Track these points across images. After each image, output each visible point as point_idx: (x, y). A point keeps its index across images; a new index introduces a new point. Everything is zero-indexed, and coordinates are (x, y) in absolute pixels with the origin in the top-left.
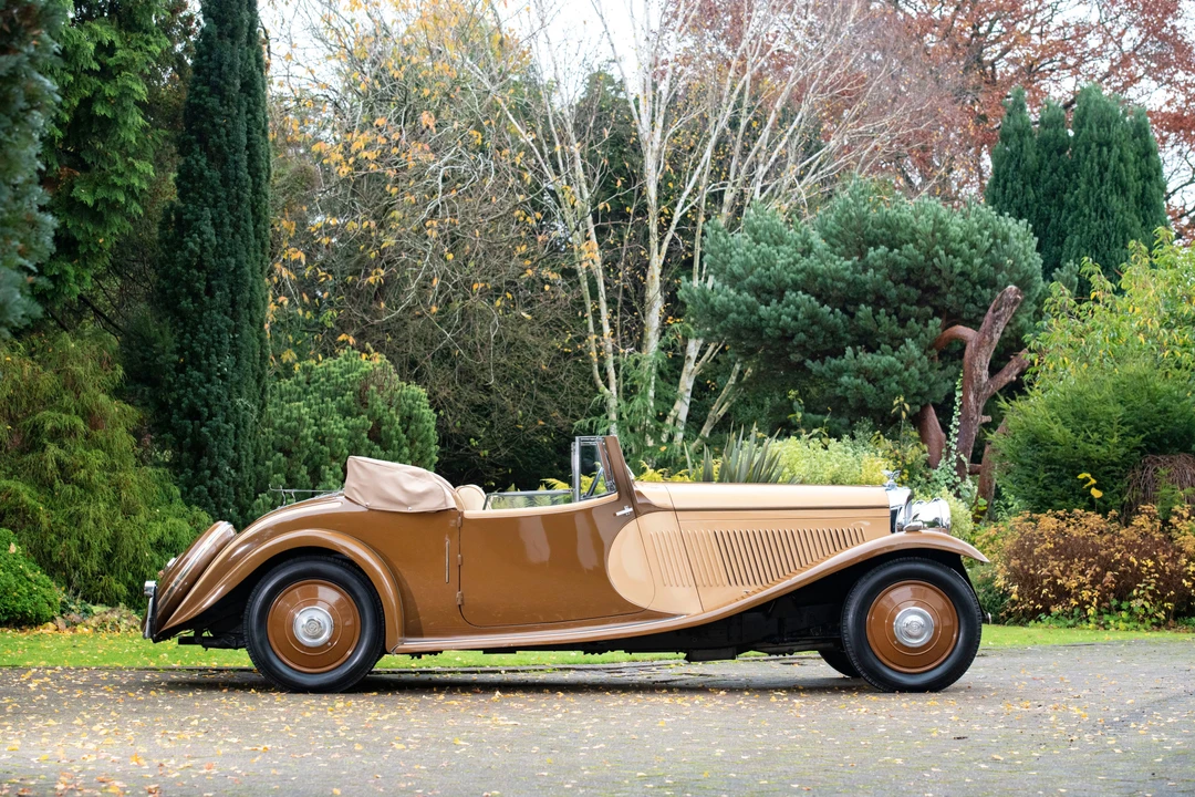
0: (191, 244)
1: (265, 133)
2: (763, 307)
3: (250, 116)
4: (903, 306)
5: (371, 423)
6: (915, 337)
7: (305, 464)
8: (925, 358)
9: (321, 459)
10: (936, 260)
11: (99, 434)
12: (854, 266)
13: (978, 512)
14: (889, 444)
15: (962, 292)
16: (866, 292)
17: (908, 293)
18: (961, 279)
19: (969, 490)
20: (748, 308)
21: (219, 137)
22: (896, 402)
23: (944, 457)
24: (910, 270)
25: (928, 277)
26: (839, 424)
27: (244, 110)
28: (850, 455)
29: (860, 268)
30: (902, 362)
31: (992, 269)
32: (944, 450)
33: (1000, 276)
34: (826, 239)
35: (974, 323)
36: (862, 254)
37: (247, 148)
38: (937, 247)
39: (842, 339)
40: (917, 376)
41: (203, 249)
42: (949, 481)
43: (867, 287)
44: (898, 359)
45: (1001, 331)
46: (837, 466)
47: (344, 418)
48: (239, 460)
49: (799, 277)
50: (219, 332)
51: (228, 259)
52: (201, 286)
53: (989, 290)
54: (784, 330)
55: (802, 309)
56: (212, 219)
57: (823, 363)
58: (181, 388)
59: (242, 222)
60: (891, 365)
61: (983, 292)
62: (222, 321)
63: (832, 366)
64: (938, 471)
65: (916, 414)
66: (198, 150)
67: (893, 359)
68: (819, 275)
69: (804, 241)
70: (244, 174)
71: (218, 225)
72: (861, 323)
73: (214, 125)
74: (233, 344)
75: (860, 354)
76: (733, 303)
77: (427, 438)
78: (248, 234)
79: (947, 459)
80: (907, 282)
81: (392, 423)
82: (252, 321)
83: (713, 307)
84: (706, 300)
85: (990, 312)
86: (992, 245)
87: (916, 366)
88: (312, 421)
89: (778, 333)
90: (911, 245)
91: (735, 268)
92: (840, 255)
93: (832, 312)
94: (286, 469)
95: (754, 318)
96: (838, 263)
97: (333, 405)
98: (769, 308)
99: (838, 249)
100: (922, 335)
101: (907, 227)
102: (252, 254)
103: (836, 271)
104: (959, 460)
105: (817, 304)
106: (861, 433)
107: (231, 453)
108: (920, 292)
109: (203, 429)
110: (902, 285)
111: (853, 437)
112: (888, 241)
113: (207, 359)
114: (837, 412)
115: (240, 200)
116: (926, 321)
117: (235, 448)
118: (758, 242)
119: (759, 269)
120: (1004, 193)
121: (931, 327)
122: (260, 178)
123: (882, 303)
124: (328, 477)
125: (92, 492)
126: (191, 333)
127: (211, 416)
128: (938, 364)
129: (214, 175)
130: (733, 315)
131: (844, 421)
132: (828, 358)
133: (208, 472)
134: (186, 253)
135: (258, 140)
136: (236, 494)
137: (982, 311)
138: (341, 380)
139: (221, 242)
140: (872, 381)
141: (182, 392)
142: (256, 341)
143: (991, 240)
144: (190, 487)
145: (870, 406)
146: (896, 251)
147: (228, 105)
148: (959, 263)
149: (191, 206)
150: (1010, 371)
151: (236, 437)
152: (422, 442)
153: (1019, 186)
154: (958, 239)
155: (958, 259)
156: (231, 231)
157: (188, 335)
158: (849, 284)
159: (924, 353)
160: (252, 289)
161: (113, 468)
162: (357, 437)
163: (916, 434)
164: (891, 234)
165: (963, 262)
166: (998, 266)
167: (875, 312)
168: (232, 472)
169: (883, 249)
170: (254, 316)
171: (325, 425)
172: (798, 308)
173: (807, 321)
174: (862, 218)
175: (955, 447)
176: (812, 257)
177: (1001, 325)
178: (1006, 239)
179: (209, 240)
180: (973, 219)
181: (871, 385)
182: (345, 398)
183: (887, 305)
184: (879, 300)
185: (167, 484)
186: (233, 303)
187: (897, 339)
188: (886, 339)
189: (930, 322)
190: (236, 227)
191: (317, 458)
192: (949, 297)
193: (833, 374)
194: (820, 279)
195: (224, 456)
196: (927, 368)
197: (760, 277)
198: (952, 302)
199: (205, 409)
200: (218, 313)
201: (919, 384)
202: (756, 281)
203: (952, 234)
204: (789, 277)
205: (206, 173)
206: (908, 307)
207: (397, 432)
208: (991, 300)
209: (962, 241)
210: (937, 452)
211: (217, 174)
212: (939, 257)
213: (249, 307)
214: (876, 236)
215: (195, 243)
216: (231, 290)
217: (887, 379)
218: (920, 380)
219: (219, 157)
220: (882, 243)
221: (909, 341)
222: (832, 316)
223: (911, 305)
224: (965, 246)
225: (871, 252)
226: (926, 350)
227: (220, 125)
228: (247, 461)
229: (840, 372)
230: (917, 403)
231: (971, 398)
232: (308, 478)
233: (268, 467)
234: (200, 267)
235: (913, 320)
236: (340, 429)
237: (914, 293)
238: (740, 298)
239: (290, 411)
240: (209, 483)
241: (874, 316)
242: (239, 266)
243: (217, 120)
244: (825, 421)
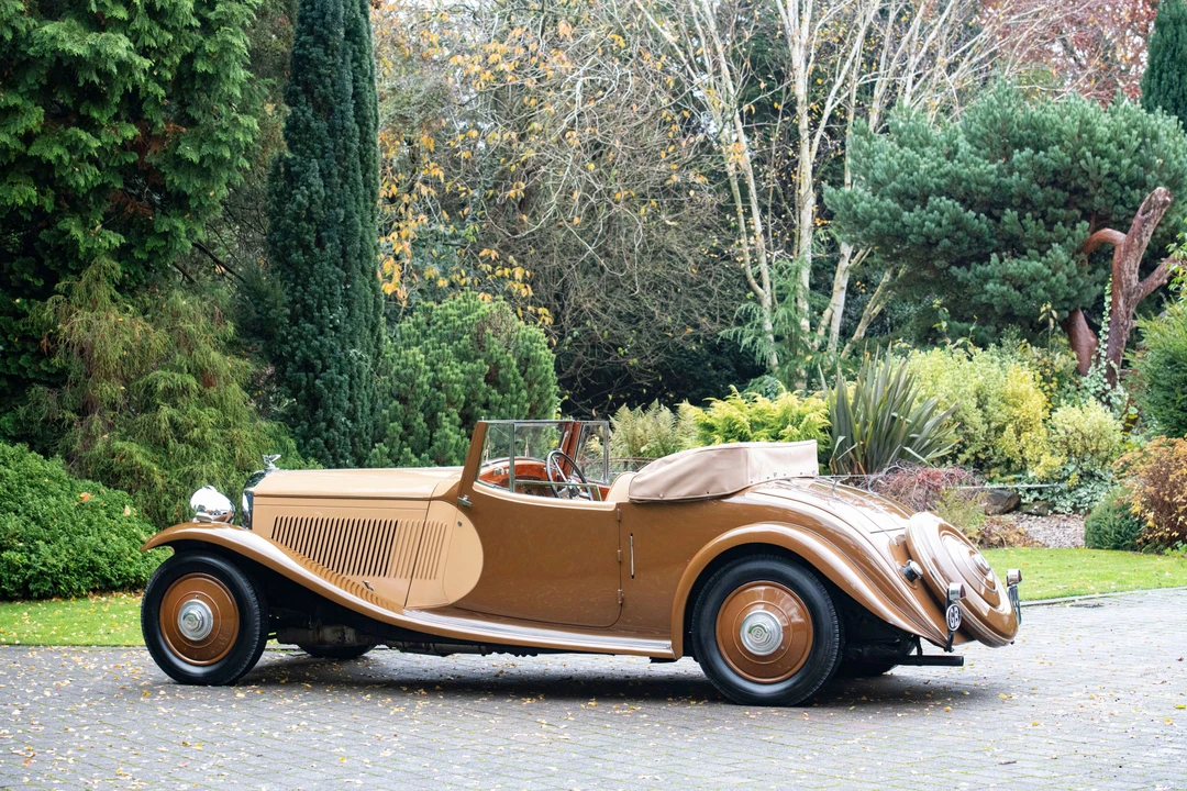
0: (299, 197)
1: (371, 80)
2: (907, 213)
3: (355, 64)
4: (1050, 209)
5: (488, 367)
6: (1061, 241)
7: (422, 411)
8: (1073, 263)
9: (438, 405)
10: (1082, 162)
11: (212, 392)
12: (999, 169)
13: (1128, 420)
14: (1035, 351)
15: (1110, 194)
16: (1012, 196)
17: (1055, 196)
18: (1108, 180)
19: (1119, 396)
20: (891, 215)
21: (325, 87)
22: (1043, 309)
23: (1093, 364)
24: (1056, 172)
25: (1075, 179)
26: (986, 332)
27: (349, 58)
28: (996, 364)
29: (1005, 171)
30: (1050, 268)
31: (1141, 169)
32: (1094, 357)
33: (1149, 177)
34: (971, 142)
35: (1123, 226)
36: (1008, 157)
37: (354, 97)
38: (1084, 149)
39: (987, 244)
40: (1065, 281)
41: (312, 201)
42: (1099, 389)
43: (1013, 190)
44: (1045, 264)
45: (1150, 233)
46: (981, 378)
47: (461, 363)
48: (355, 410)
49: (943, 182)
50: (330, 284)
51: (338, 210)
52: (311, 238)
53: (1138, 191)
54: (928, 237)
55: (946, 215)
56: (320, 170)
57: (969, 270)
58: (295, 340)
59: (350, 172)
60: (1038, 271)
61: (1132, 193)
62: (334, 272)
63: (977, 273)
64: (1087, 378)
65: (1065, 320)
66: (304, 101)
67: (1040, 264)
68: (963, 180)
69: (949, 143)
70: (351, 123)
71: (325, 175)
72: (1007, 227)
73: (319, 76)
74: (345, 294)
75: (1006, 260)
76: (876, 210)
77: (546, 379)
78: (357, 184)
79: (1097, 366)
80: (1054, 184)
81: (509, 366)
82: (363, 270)
83: (855, 214)
84: (849, 207)
85: (1139, 215)
86: (1141, 144)
87: (1063, 271)
88: (428, 368)
89: (922, 239)
90: (1057, 148)
91: (877, 174)
92: (986, 158)
93: (977, 217)
94: (402, 417)
95: (898, 224)
96: (982, 167)
97: (449, 351)
98: (912, 214)
99: (982, 152)
100: (1070, 239)
101: (1053, 128)
102: (362, 204)
103: (981, 175)
104: (1109, 367)
105: (962, 209)
106: (1008, 341)
107: (346, 404)
108: (1067, 194)
109: (318, 382)
110: (1049, 188)
111: (1000, 345)
112: (1033, 142)
113: (320, 311)
114: (984, 320)
115: (348, 150)
116: (1074, 223)
117: (349, 399)
118: (901, 145)
119: (902, 174)
120: (1159, 84)
121: (1079, 231)
122: (368, 126)
123: (1028, 206)
124: (444, 424)
125: (206, 450)
126: (303, 286)
127: (325, 368)
128: (1088, 267)
129: (320, 126)
130: (876, 222)
131: (992, 329)
132: (973, 264)
133: (323, 425)
134: (295, 207)
135: (365, 88)
136: (353, 444)
137: (1131, 213)
138: (459, 323)
139: (329, 193)
140: (1019, 288)
141: (295, 344)
142: (369, 291)
143: (1140, 140)
144: (306, 438)
145: (1016, 313)
146: (1042, 153)
147: (332, 55)
148: (1106, 165)
149: (299, 158)
150: (1161, 275)
151: (351, 388)
152: (540, 383)
153: (1175, 77)
154: (1106, 140)
155: (1106, 160)
156: (340, 181)
157: (299, 288)
158: (994, 188)
159: (1073, 257)
160: (362, 239)
161: (227, 425)
162: (474, 381)
163: (1065, 341)
164: (1036, 136)
165: (1111, 163)
166: (1147, 166)
167: (1021, 217)
168: (348, 423)
169: (1028, 151)
170: (366, 266)
171: (441, 370)
172: (942, 214)
173: (951, 227)
174: (1007, 120)
175: (1104, 354)
176: (956, 161)
177: (1150, 228)
178: (1155, 137)
179: (317, 192)
180: (1121, 118)
181: (1017, 293)
182: (462, 342)
183: (1034, 208)
184: (1025, 203)
185: (283, 438)
186: (344, 254)
187: (1044, 243)
188: (1033, 244)
189: (1078, 225)
190: (344, 177)
191: (434, 404)
192: (1097, 198)
193: (978, 280)
194: (964, 184)
195: (339, 407)
196: (1076, 272)
197: (903, 182)
198: (1100, 204)
199: (319, 362)
200: (330, 264)
201: (1067, 289)
202: (899, 186)
203: (1099, 134)
204: (932, 182)
205: (313, 124)
206: (1054, 210)
207: (515, 375)
208: (1141, 201)
209: (1110, 141)
210: (1086, 359)
211: (324, 125)
212: (1085, 159)
213: (360, 257)
214: (1021, 137)
215: (303, 195)
216: (341, 240)
217: (1033, 285)
218: (1068, 285)
219: (325, 108)
220: (1028, 145)
221: (1055, 245)
222: (977, 221)
223: (1058, 208)
224: (1112, 147)
225: (1016, 155)
226: (1075, 253)
227: (325, 75)
228: (363, 412)
229: (986, 278)
230: (1066, 309)
231: (1121, 302)
232: (425, 425)
233: (385, 416)
234: (310, 219)
235: (1060, 223)
236: (457, 374)
237: (1062, 196)
238: (883, 204)
239: (406, 358)
240: (325, 435)
241: (1020, 220)
242: (349, 216)
243: (322, 70)
244: (971, 329)
